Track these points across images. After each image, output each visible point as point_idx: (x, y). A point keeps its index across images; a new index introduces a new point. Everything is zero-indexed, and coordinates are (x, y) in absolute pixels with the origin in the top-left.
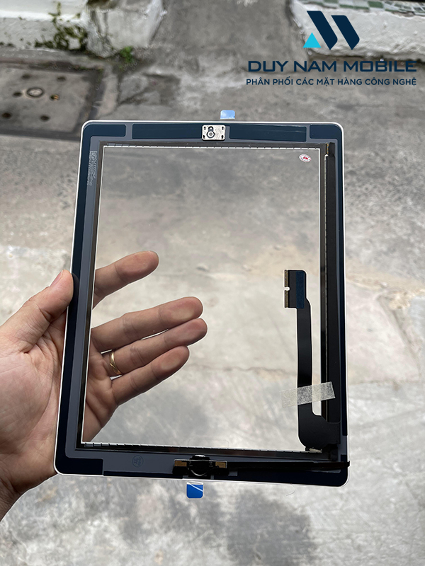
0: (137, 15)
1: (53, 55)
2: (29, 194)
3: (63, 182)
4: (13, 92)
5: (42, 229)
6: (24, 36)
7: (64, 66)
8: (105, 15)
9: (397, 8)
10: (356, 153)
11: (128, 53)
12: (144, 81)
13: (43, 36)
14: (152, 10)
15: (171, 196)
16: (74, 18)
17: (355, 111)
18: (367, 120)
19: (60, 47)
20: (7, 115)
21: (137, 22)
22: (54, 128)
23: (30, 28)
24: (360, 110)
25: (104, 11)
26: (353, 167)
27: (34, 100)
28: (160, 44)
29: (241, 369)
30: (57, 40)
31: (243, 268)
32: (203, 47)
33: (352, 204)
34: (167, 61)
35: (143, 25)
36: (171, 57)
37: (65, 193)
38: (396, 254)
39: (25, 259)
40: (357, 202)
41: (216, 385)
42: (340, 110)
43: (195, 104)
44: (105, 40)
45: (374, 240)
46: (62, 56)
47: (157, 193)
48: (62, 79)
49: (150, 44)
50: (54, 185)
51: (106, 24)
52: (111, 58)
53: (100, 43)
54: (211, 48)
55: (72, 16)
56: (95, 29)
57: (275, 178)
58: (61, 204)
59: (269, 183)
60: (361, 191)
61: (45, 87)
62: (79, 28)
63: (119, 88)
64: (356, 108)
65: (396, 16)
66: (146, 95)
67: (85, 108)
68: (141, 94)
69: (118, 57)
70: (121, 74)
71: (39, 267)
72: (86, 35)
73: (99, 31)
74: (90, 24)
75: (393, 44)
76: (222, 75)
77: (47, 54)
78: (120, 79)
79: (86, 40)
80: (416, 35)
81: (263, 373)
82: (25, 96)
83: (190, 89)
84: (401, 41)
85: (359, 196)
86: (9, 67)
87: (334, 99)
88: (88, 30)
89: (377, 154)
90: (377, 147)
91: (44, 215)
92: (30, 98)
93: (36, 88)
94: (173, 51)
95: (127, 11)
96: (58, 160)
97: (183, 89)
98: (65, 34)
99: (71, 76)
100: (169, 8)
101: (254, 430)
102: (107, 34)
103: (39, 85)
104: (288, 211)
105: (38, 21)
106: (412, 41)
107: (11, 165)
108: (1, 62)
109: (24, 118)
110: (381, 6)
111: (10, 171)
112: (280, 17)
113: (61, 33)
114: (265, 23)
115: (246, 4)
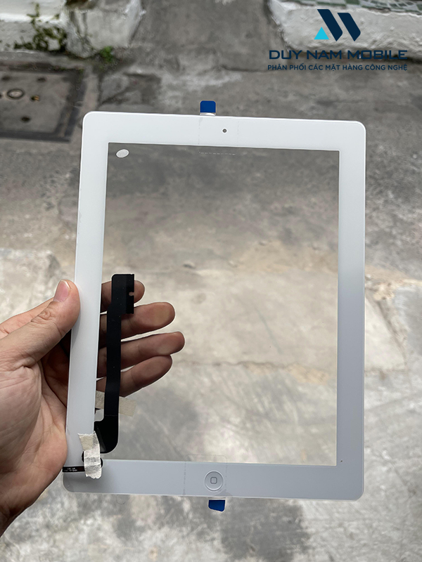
0: (116, 15)
2: (12, 195)
3: (46, 183)
5: (26, 231)
6: (2, 38)
7: (44, 67)
8: (84, 16)
9: (373, 5)
11: (108, 53)
12: (125, 81)
13: (22, 38)
14: (131, 10)
15: (155, 195)
16: (53, 19)
17: (335, 107)
19: (39, 48)
21: (116, 22)
22: (35, 129)
23: (9, 30)
24: (340, 106)
25: (83, 12)
27: (15, 102)
28: (140, 44)
29: (229, 364)
30: (37, 42)
31: (230, 264)
32: (183, 46)
34: (148, 60)
35: (122, 25)
36: (151, 56)
37: (48, 194)
38: (379, 246)
39: (10, 260)
41: (206, 380)
42: (320, 107)
43: (177, 102)
44: (85, 41)
46: (42, 57)
47: (142, 192)
48: (42, 80)
49: (130, 44)
50: (37, 186)
51: (86, 25)
52: (92, 58)
53: (80, 44)
54: (192, 47)
55: (51, 17)
56: (74, 30)
57: (258, 175)
58: (45, 205)
59: (252, 180)
61: (25, 89)
62: (58, 30)
63: (100, 89)
64: (336, 103)
65: (373, 12)
66: (128, 94)
67: (67, 109)
68: (122, 93)
69: (98, 57)
70: (101, 75)
71: (24, 268)
72: (65, 36)
73: (78, 31)
74: (69, 24)
75: (371, 40)
76: (203, 73)
77: (27, 55)
78: (101, 79)
79: (65, 41)
80: (392, 31)
81: (252, 367)
82: (5, 98)
83: (171, 87)
84: (378, 37)
87: (314, 95)
88: (67, 31)
92: (10, 100)
93: (16, 90)
94: (153, 50)
95: (106, 11)
96: (40, 161)
97: (164, 88)
98: (44, 35)
99: (52, 77)
100: (148, 8)
101: (244, 424)
102: (86, 35)
103: (19, 87)
104: (272, 207)
105: (16, 23)
106: (389, 37)
109: (5, 119)
110: (357, 2)
112: (259, 15)
113: (41, 34)
114: (243, 22)
115: (224, 3)
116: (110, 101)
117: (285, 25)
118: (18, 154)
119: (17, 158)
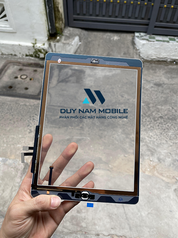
0: (68, 45)
1: (33, 60)
2: (15, 125)
3: (30, 120)
4: (14, 76)
5: (19, 143)
6: (21, 52)
7: (37, 65)
8: (55, 45)
10: (163, 107)
12: (70, 72)
13: (29, 52)
14: (75, 43)
15: (77, 128)
16: (42, 45)
17: (163, 87)
18: (168, 91)
19: (36, 57)
20: (11, 87)
21: (68, 48)
22: (30, 93)
23: (24, 49)
24: (165, 86)
25: (54, 43)
26: (162, 114)
27: (23, 80)
30: (35, 54)
31: (109, 167)
33: (161, 134)
35: (70, 49)
37: (31, 125)
39: (6, 165)
40: (164, 133)
42: (155, 86)
43: (91, 83)
45: (172, 153)
46: (37, 60)
47: (71, 126)
48: (35, 71)
50: (27, 121)
51: (55, 48)
56: (51, 50)
58: (29, 131)
59: (122, 122)
60: (166, 127)
61: (28, 75)
62: (44, 50)
63: (59, 76)
64: (163, 85)
66: (70, 78)
68: (68, 78)
72: (47, 52)
74: (48, 48)
77: (30, 59)
82: (19, 79)
83: (90, 76)
85: (164, 130)
86: (14, 65)
87: (153, 81)
88: (48, 50)
89: (173, 108)
90: (173, 104)
91: (20, 136)
92: (21, 80)
93: (24, 75)
95: (64, 44)
96: (30, 109)
97: (86, 76)
99: (39, 70)
100: (82, 41)
103: (25, 74)
104: (131, 137)
105: (27, 46)
107: (9, 111)
108: (11, 63)
109: (18, 88)
110: (174, 40)
111: (9, 114)
112: (130, 45)
113: (37, 51)
114: (123, 48)
115: (115, 39)
116: (62, 81)
117: (141, 50)
118: (21, 105)
119: (20, 107)
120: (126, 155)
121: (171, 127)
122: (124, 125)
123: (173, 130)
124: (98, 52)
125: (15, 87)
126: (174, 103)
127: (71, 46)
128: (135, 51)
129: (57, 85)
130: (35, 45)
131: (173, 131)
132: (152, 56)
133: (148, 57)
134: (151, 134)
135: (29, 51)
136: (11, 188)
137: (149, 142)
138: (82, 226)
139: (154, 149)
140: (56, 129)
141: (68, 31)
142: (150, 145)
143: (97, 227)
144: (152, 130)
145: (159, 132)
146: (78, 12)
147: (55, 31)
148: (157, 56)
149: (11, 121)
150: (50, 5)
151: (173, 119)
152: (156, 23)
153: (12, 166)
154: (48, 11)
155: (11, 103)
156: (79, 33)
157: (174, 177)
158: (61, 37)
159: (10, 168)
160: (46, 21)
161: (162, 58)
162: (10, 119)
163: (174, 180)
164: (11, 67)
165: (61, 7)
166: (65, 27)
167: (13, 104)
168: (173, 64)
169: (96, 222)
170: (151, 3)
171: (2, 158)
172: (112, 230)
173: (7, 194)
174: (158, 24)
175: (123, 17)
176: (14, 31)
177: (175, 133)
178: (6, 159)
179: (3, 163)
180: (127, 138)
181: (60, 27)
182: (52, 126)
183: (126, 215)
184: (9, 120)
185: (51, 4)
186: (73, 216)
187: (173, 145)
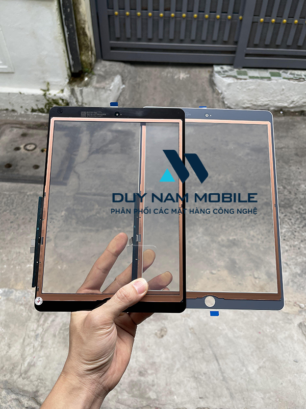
0: (104, 90)
1: (44, 118)
4: (14, 147)
6: (23, 105)
8: (81, 92)
12: (109, 136)
13: (37, 105)
14: (114, 86)
16: (59, 93)
20: (9, 166)
21: (104, 95)
22: (42, 175)
23: (27, 100)
25: (80, 89)
27: (29, 153)
30: (47, 108)
35: (108, 97)
51: (82, 97)
55: (58, 91)
56: (74, 100)
61: (37, 143)
62: (63, 100)
63: (91, 142)
65: (291, 82)
66: (111, 146)
67: (66, 158)
68: (107, 145)
70: (92, 131)
72: (68, 104)
73: (77, 101)
74: (70, 97)
75: (290, 101)
77: (40, 117)
82: (22, 150)
84: (295, 98)
86: (12, 127)
88: (69, 101)
93: (30, 144)
95: (97, 88)
98: (53, 103)
100: (127, 83)
102: (82, 103)
103: (33, 142)
105: (33, 95)
106: (303, 98)
107: (9, 207)
108: (6, 124)
109: (21, 167)
110: (279, 75)
111: (8, 211)
112: (206, 86)
113: (50, 103)
114: (195, 91)
115: (181, 78)
116: (97, 151)
117: (225, 93)
118: (28, 196)
119: (27, 199)
120: (214, 272)
121: (284, 219)
122: (206, 220)
123: (288, 223)
124: (155, 100)
125: (17, 165)
126: (285, 179)
127: (109, 92)
128: (215, 96)
129: (88, 159)
130: (48, 93)
131: (288, 226)
132: (244, 104)
133: (237, 105)
134: (252, 233)
135: (37, 103)
136: (22, 340)
137: (249, 246)
138: (149, 398)
139: (260, 258)
140: (92, 234)
141: (101, 67)
142: (251, 251)
143: (175, 397)
144: (253, 226)
145: (266, 229)
146: (118, 35)
147: (81, 69)
148: (252, 102)
149: (12, 224)
150: (71, 25)
151: (287, 206)
152: (248, 49)
153: (21, 302)
154: (67, 36)
155: (12, 193)
156: (120, 71)
157: (295, 303)
158: (90, 78)
159: (17, 306)
160: (64, 51)
161: (260, 106)
162: (11, 220)
163: (297, 309)
164: (7, 132)
165: (89, 28)
166: (96, 61)
167: (15, 195)
168: (279, 115)
169: (173, 389)
170: (238, 17)
171: (4, 289)
172: (201, 400)
173: (15, 351)
174: (251, 50)
175: (193, 41)
176: (11, 71)
177: (291, 230)
178: (10, 290)
179: (5, 298)
180: (213, 241)
181: (89, 61)
182: (84, 228)
183: (222, 373)
184: (9, 222)
185: (73, 24)
186: (132, 381)
187: (290, 250)
